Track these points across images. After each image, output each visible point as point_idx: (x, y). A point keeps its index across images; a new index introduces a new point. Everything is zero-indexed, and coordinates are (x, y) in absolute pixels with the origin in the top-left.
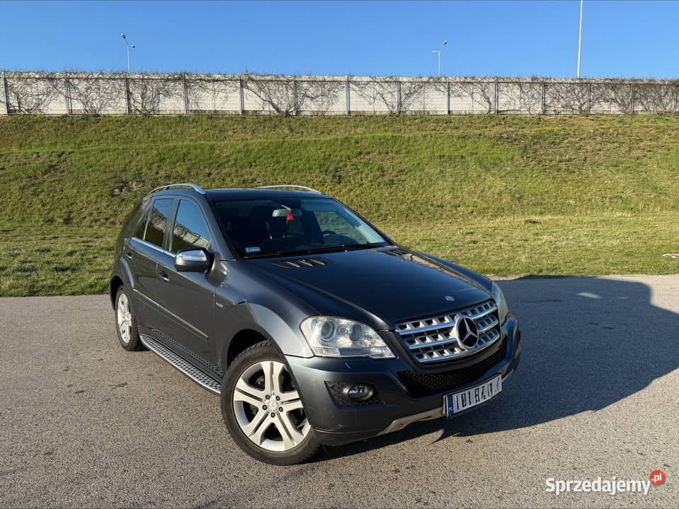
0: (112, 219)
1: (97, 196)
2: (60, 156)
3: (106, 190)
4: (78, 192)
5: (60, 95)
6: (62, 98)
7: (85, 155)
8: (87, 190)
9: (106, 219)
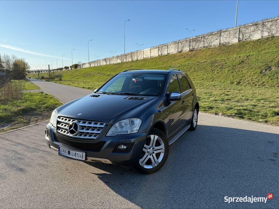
0: (256, 83)
1: (254, 73)
2: (247, 57)
3: (259, 71)
4: (248, 72)
5: (259, 31)
6: (259, 32)
7: (257, 56)
8: (252, 71)
9: (253, 83)
